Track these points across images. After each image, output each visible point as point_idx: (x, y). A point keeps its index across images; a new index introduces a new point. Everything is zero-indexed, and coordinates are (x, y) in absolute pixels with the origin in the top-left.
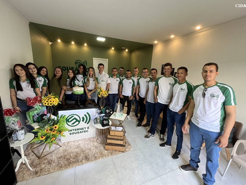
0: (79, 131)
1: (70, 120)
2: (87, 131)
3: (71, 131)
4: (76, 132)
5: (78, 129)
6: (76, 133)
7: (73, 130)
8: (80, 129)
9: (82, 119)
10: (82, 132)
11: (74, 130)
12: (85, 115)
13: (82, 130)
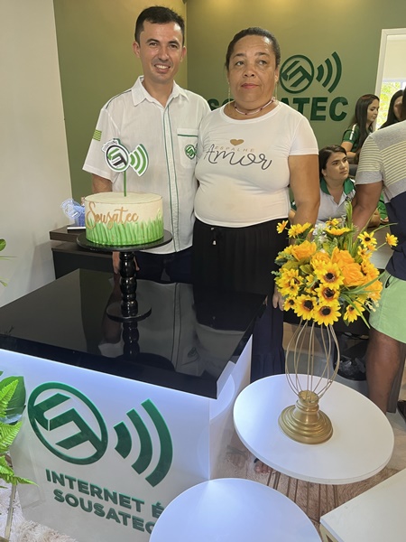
0: (108, 506)
1: (50, 415)
3: (63, 484)
4: (87, 498)
5: (95, 491)
6: (86, 506)
7: (71, 480)
8: (106, 491)
9: (112, 438)
10: (121, 518)
11: (75, 484)
13: (118, 508)
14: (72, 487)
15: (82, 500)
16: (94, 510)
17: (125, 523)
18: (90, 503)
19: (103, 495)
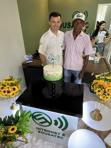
0: (51, 134)
1: (37, 118)
2: (62, 138)
3: (40, 130)
4: (46, 132)
5: (48, 131)
6: (46, 134)
7: (42, 129)
8: (51, 132)
9: (53, 122)
10: (54, 136)
11: (44, 130)
12: (59, 119)
13: (54, 134)
14: (42, 130)
15: (45, 133)
16: (48, 134)
17: (55, 137)
18: (47, 133)
19: (50, 132)
